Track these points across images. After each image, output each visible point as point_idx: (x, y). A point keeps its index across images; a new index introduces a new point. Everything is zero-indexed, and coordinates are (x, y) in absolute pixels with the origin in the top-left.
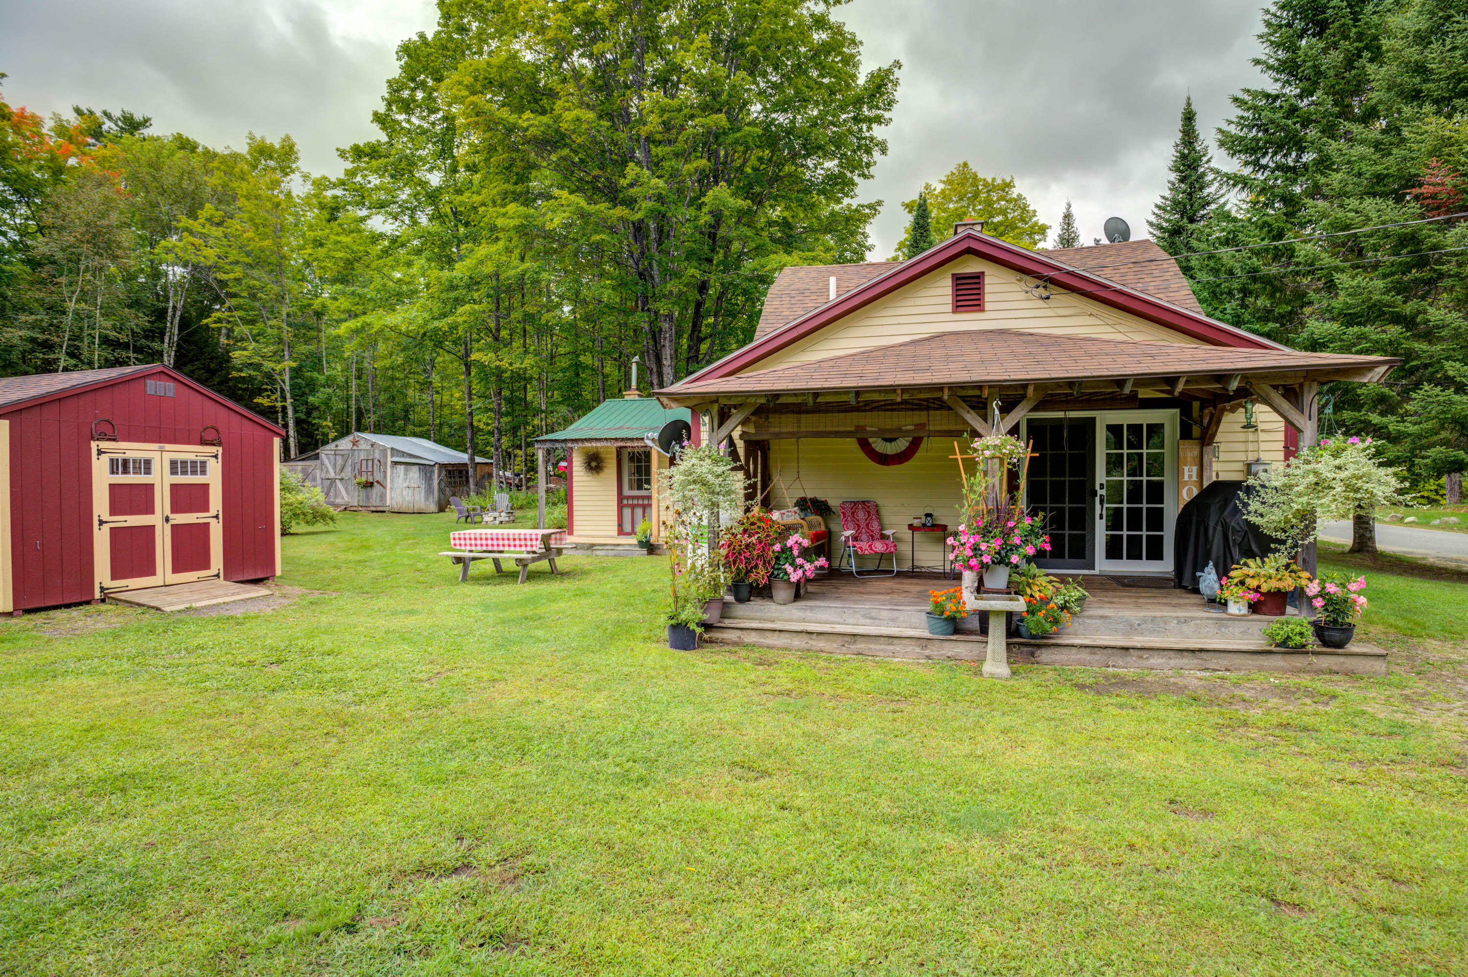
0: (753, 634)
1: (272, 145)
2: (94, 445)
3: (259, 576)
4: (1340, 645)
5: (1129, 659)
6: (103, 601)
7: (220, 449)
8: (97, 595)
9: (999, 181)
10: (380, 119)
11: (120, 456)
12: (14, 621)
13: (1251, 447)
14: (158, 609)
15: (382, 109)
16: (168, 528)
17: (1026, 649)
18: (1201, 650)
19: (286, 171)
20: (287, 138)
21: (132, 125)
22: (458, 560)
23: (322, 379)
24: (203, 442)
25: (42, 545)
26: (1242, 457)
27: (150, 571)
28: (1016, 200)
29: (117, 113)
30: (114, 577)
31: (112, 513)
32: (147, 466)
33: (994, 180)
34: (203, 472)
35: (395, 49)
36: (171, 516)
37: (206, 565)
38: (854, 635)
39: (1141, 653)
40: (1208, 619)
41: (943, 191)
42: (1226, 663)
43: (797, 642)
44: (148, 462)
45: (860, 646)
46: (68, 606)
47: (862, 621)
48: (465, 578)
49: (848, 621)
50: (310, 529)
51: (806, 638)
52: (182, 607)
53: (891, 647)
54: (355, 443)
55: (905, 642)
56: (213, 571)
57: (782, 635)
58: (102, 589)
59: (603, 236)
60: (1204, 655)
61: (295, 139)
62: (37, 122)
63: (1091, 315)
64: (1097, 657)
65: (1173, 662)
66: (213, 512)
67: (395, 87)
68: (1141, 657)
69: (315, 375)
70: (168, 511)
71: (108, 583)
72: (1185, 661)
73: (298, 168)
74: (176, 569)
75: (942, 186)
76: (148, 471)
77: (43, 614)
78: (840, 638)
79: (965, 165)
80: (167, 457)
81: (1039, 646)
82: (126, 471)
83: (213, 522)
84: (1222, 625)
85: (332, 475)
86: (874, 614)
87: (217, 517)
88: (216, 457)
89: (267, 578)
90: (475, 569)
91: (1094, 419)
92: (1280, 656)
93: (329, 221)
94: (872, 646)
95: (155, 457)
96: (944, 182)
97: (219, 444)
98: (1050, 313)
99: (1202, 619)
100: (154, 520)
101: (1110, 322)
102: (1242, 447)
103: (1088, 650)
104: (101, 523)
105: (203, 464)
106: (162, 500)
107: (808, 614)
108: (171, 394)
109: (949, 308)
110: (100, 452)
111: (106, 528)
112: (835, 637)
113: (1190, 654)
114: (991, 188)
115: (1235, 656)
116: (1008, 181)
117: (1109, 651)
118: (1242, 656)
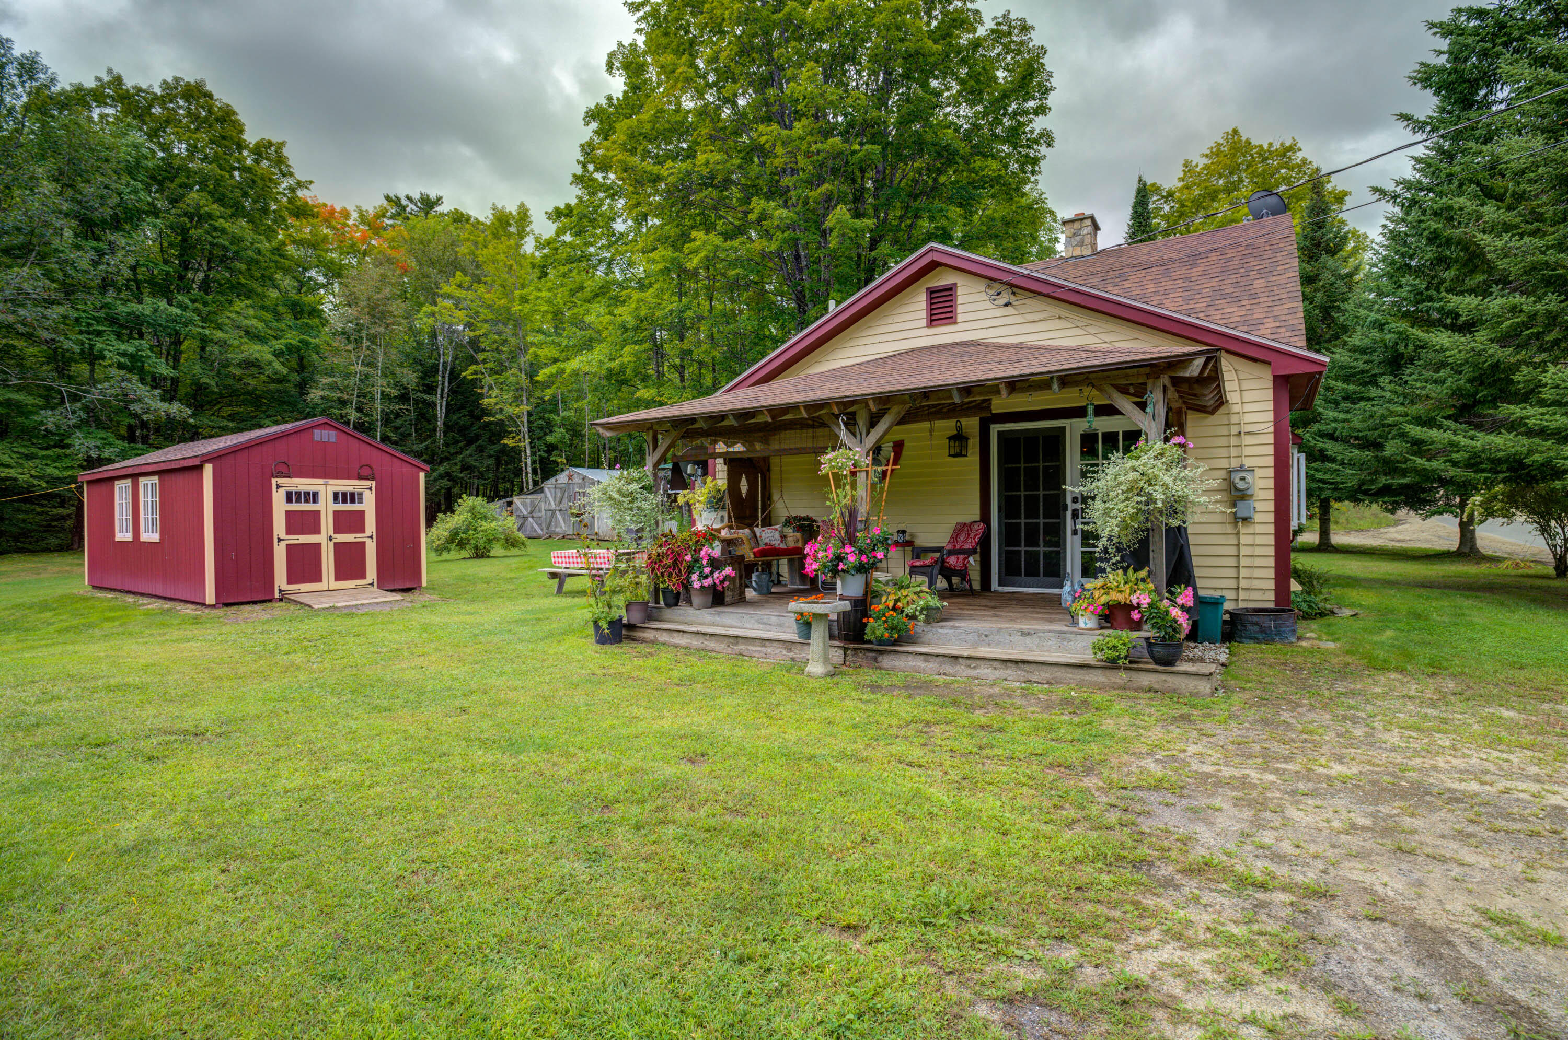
0: (665, 634)
1: (510, 213)
2: (274, 481)
3: (408, 586)
4: (1169, 662)
5: (958, 668)
6: (281, 600)
7: (374, 483)
8: (277, 595)
9: (1277, 145)
10: (578, 180)
11: (294, 489)
12: (216, 611)
13: (1234, 452)
14: (310, 606)
15: (579, 171)
16: (331, 545)
17: (870, 655)
18: (1024, 662)
19: (522, 235)
20: (522, 205)
21: (428, 204)
22: (554, 575)
23: (558, 420)
24: (360, 478)
25: (236, 556)
26: (1224, 463)
27: (318, 578)
28: (1299, 166)
29: (416, 196)
30: (289, 582)
31: (288, 533)
32: (315, 497)
33: (1271, 145)
34: (361, 502)
35: (583, 115)
36: (334, 536)
37: (363, 576)
38: (737, 637)
39: (968, 662)
40: (1050, 631)
41: (1206, 167)
42: (1048, 675)
43: (695, 642)
44: (315, 495)
45: (741, 647)
46: (255, 603)
47: (756, 626)
48: (560, 590)
49: (747, 625)
50: (507, 553)
51: (701, 638)
52: (327, 606)
53: (764, 649)
54: (570, 477)
55: (774, 644)
56: (369, 580)
57: (685, 635)
58: (280, 591)
59: (737, 271)
60: (1027, 667)
61: (528, 205)
62: (346, 214)
63: (1060, 318)
64: (931, 665)
65: (998, 674)
66: (368, 533)
67: (588, 149)
68: (969, 666)
69: (552, 416)
70: (331, 532)
71: (285, 586)
72: (1009, 672)
73: (532, 231)
74: (338, 578)
75: (1206, 161)
76: (315, 501)
77: (235, 608)
78: (726, 639)
79: (1235, 132)
80: (331, 490)
81: (881, 652)
82: (298, 500)
83: (368, 541)
84: (1064, 639)
85: (553, 506)
86: (765, 619)
87: (371, 537)
88: (370, 489)
89: (414, 589)
90: (570, 584)
91: (1063, 429)
92: (1099, 671)
93: (540, 278)
94: (750, 648)
95: (321, 490)
96: (1207, 156)
97: (373, 479)
98: (1019, 319)
99: (1044, 631)
100: (321, 538)
101: (1080, 324)
102: (1223, 452)
103: (922, 657)
104: (279, 540)
105: (361, 494)
106: (327, 523)
107: (717, 619)
108: (333, 440)
109: (924, 323)
110: (278, 487)
111: (283, 544)
112: (721, 639)
113: (1014, 666)
114: (1264, 156)
115: (1056, 669)
116: (1288, 144)
117: (941, 659)
118: (1063, 669)
